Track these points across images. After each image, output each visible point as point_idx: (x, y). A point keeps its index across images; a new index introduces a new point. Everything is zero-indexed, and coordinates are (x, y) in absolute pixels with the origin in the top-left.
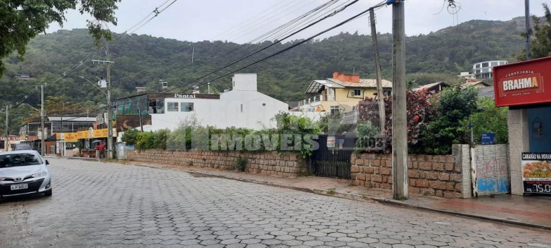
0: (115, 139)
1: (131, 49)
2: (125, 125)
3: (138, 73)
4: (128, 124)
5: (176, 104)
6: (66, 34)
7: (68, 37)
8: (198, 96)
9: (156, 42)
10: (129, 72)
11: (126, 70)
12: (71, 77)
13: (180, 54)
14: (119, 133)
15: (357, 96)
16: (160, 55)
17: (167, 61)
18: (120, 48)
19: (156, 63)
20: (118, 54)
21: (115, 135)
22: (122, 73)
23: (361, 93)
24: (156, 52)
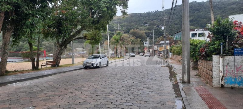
1: (205, 8)
3: (208, 19)
6: (178, 7)
7: (179, 8)
9: (219, 3)
10: (204, 19)
11: (202, 18)
12: (179, 24)
13: (232, 6)
16: (221, 8)
17: (223, 11)
18: (200, 8)
19: (218, 13)
20: (199, 11)
22: (200, 20)
24: (218, 8)
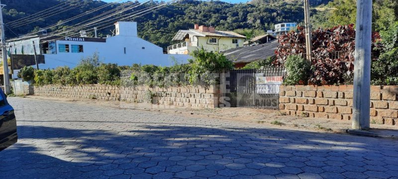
0: (10, 76)
2: (19, 64)
4: (21, 62)
5: (67, 46)
8: (86, 39)
14: (15, 71)
15: (214, 43)
21: (10, 73)
23: (217, 41)
